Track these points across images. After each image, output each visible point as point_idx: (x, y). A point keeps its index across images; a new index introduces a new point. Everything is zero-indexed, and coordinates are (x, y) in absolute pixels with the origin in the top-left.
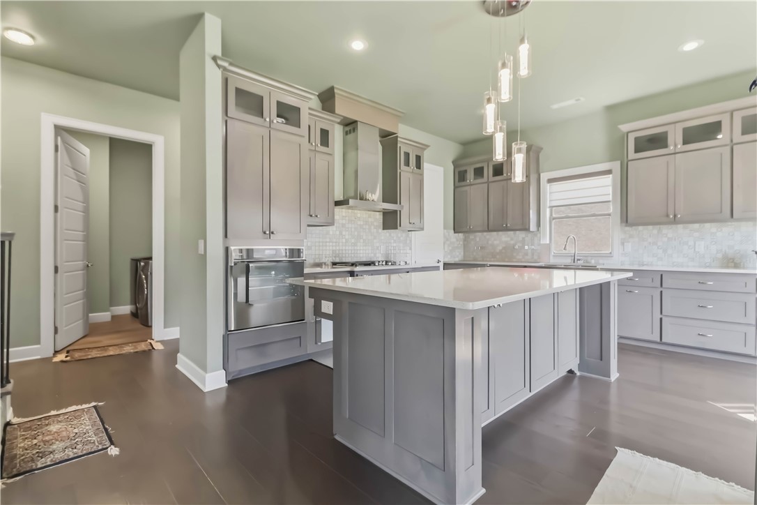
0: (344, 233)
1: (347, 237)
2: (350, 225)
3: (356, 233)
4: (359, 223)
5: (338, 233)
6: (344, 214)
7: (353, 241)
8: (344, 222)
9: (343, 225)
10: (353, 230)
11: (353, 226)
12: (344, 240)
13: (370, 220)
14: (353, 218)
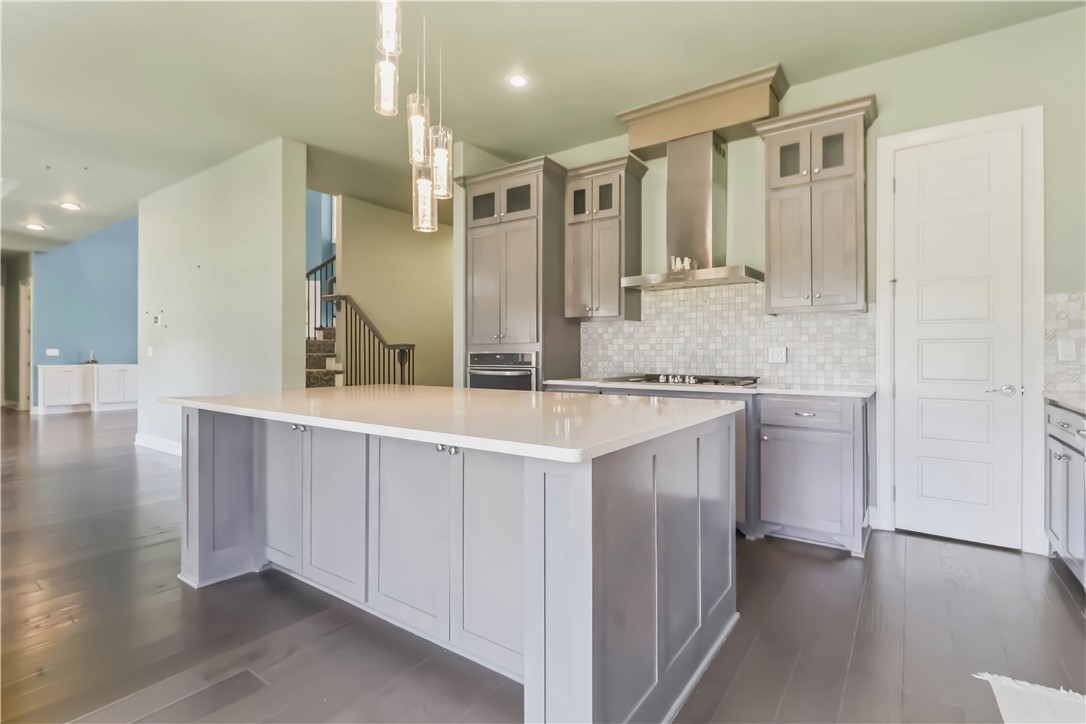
0: (681, 328)
1: (688, 334)
2: (693, 315)
3: (706, 327)
4: (712, 308)
5: (670, 328)
6: (682, 297)
7: (700, 340)
8: (682, 309)
9: (680, 316)
10: (700, 321)
11: (700, 314)
12: (682, 340)
13: (739, 300)
14: (700, 302)
